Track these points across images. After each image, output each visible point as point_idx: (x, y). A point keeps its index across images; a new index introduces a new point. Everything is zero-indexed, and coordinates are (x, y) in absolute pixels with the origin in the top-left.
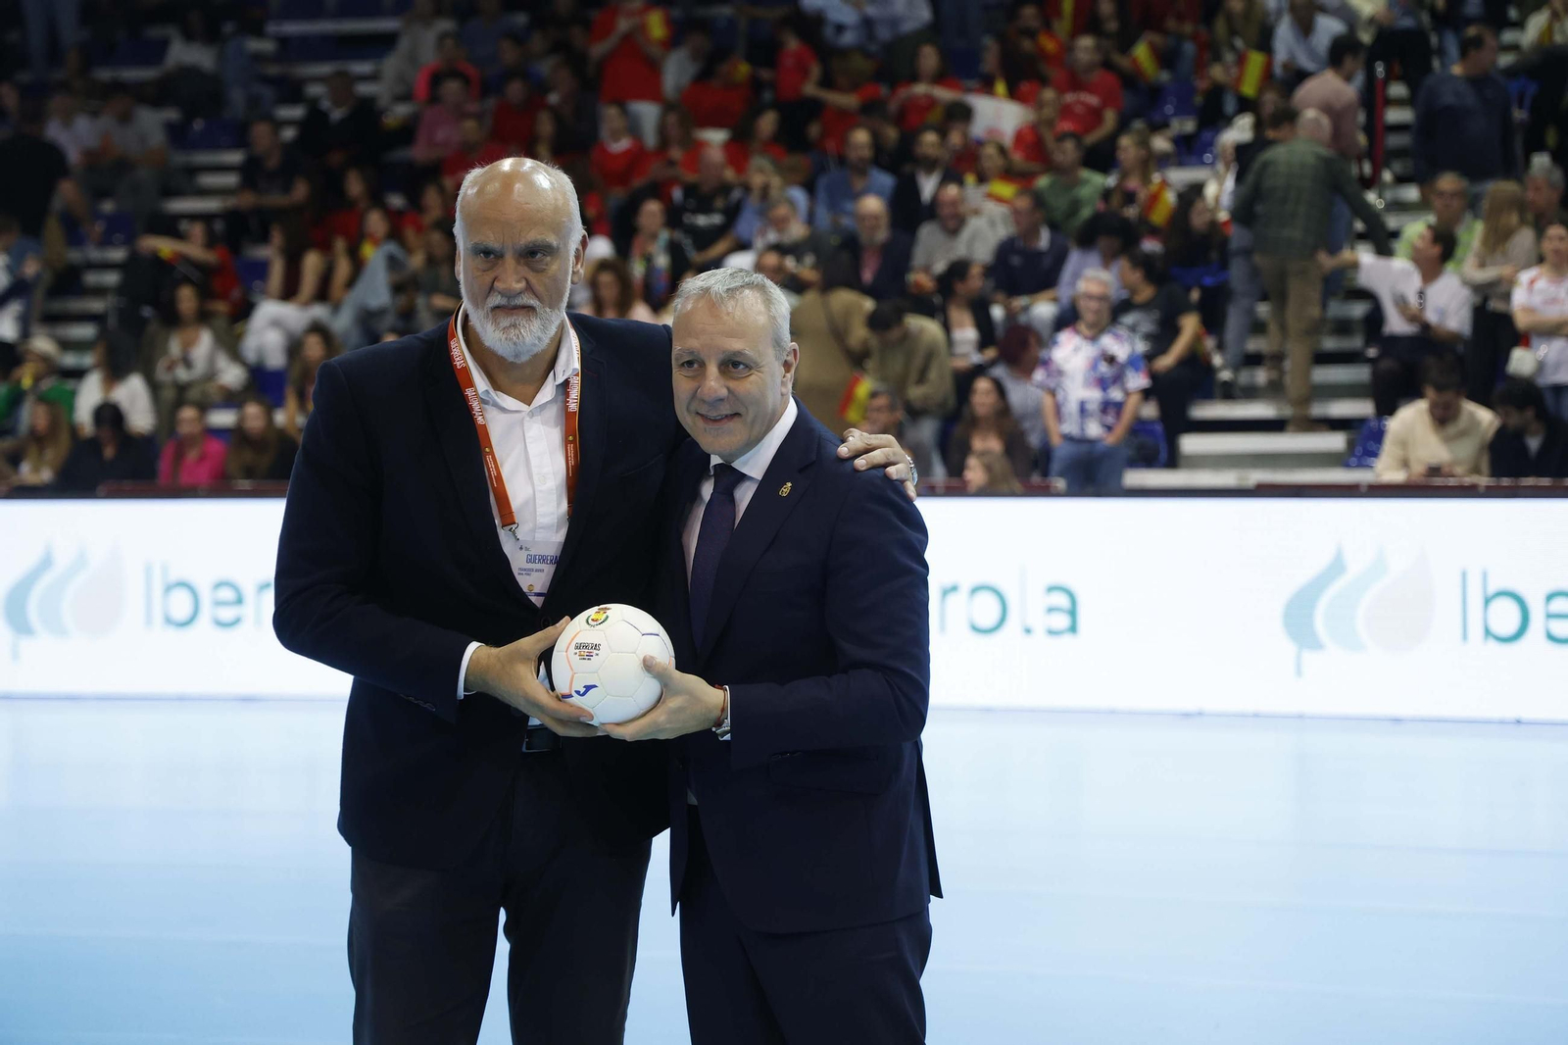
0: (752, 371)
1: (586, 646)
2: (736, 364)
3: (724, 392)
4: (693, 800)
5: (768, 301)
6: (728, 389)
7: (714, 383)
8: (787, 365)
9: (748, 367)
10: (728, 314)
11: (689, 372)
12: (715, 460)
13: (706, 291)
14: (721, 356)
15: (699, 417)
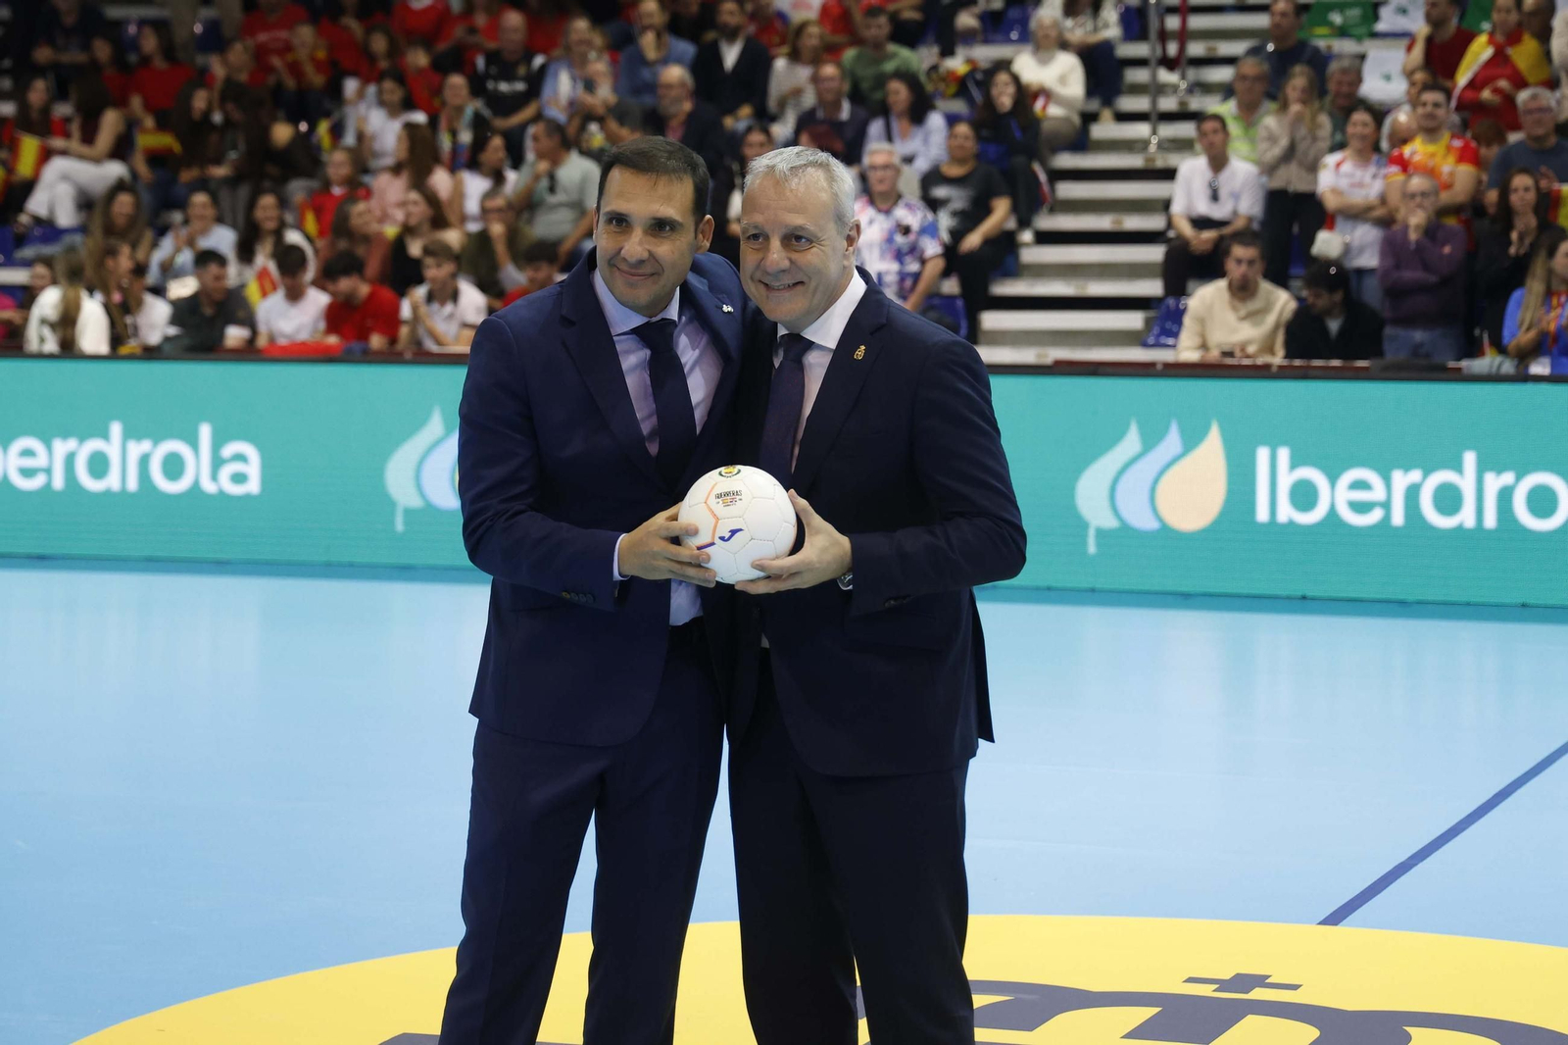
0: (814, 244)
1: (727, 494)
2: (798, 238)
3: (786, 264)
4: (765, 643)
5: (831, 178)
6: (790, 260)
7: (777, 254)
8: (850, 240)
9: (810, 241)
10: (791, 191)
11: (754, 245)
12: (782, 331)
13: (772, 168)
14: (784, 231)
15: (761, 287)
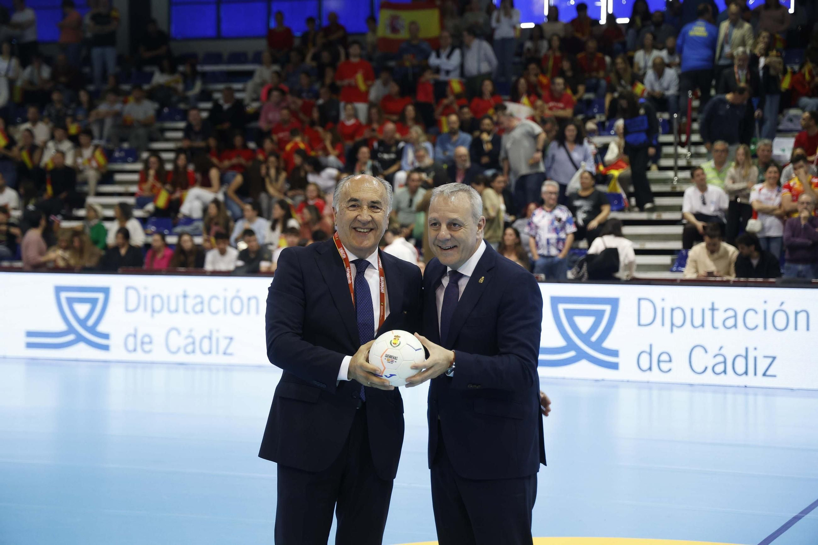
0: (462, 227)
2: (455, 224)
3: (449, 237)
5: (471, 197)
6: (451, 235)
7: (444, 232)
8: (480, 226)
10: (451, 202)
11: (435, 228)
12: (449, 269)
13: (442, 192)
14: (448, 221)
15: (439, 248)
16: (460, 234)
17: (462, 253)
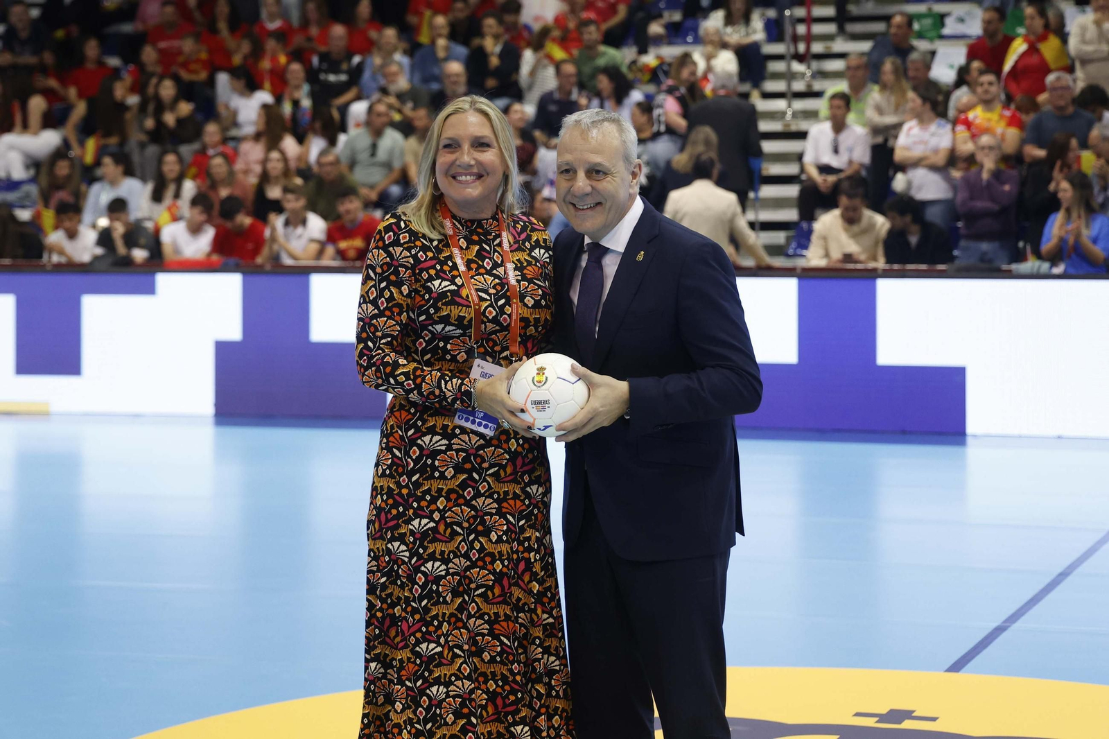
0: (608, 176)
5: (621, 130)
7: (582, 183)
8: (634, 175)
11: (567, 176)
15: (571, 207)
16: (606, 185)
17: (609, 213)
